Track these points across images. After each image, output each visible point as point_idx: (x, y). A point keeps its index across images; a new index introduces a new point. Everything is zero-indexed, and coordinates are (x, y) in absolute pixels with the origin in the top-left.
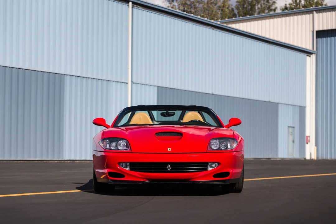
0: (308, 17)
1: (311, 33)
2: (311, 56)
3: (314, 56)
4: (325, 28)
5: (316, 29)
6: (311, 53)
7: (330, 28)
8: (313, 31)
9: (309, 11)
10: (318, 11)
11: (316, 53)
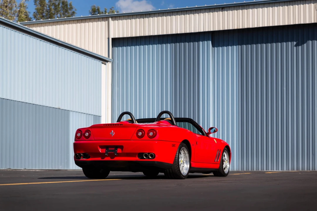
0: (104, 24)
1: (107, 40)
2: (107, 63)
3: (109, 65)
4: (121, 36)
5: (112, 36)
6: (108, 61)
7: (125, 36)
8: (109, 39)
9: (104, 18)
10: (114, 18)
11: (112, 61)
